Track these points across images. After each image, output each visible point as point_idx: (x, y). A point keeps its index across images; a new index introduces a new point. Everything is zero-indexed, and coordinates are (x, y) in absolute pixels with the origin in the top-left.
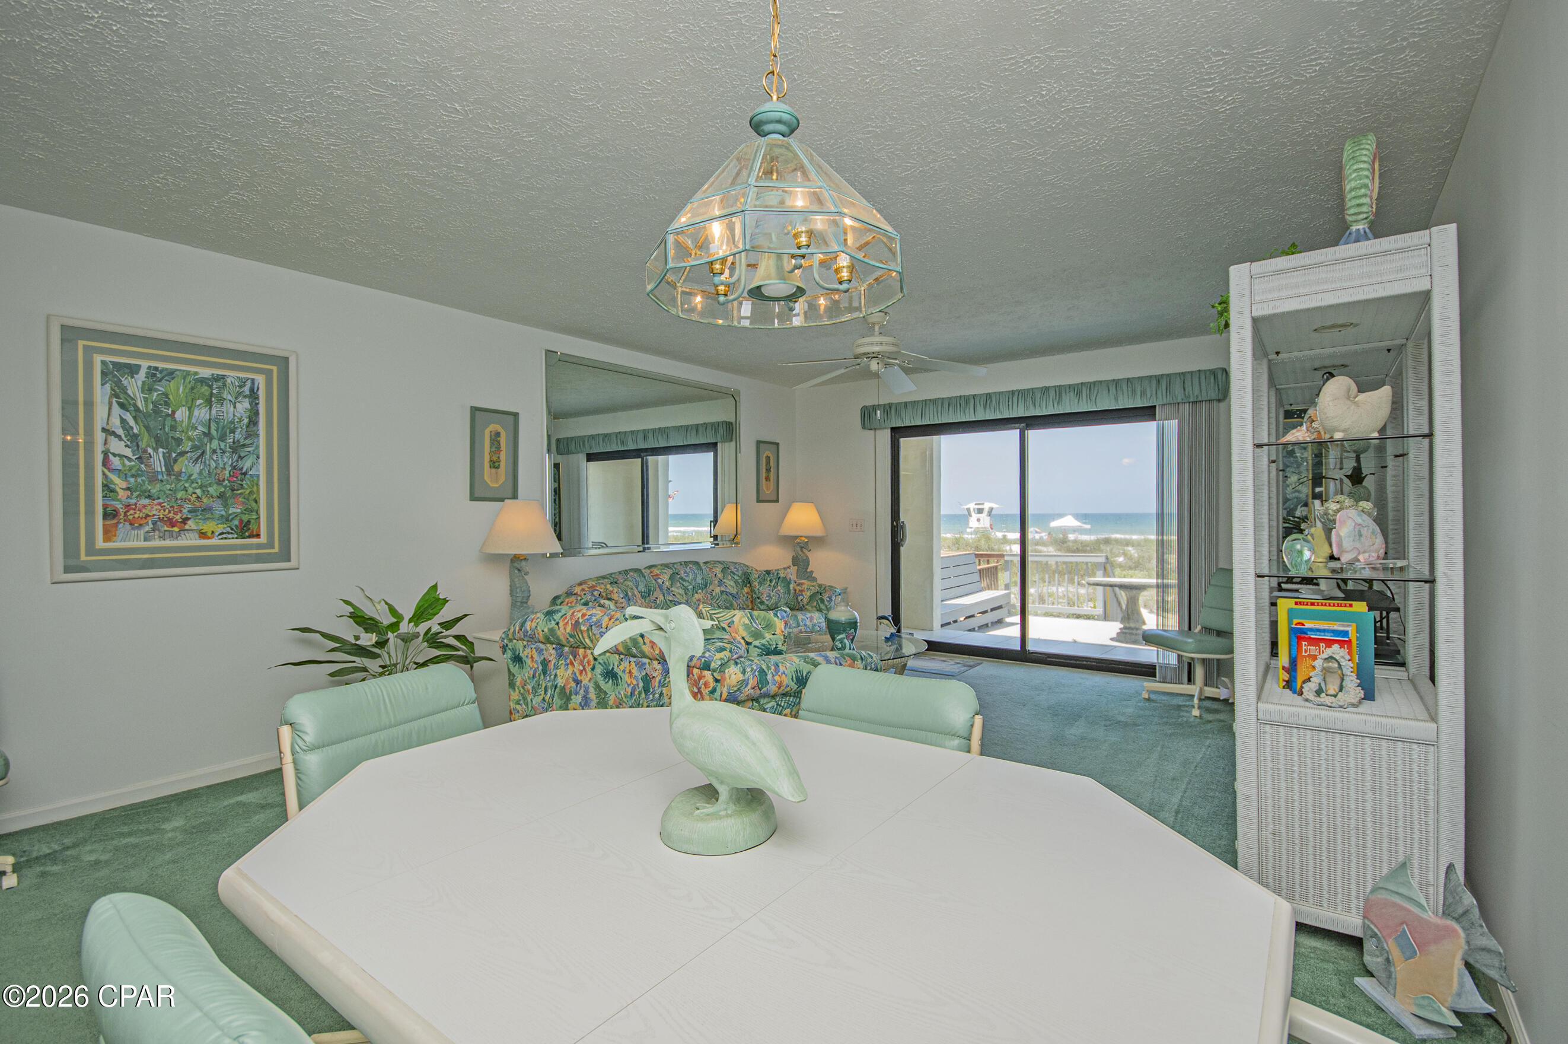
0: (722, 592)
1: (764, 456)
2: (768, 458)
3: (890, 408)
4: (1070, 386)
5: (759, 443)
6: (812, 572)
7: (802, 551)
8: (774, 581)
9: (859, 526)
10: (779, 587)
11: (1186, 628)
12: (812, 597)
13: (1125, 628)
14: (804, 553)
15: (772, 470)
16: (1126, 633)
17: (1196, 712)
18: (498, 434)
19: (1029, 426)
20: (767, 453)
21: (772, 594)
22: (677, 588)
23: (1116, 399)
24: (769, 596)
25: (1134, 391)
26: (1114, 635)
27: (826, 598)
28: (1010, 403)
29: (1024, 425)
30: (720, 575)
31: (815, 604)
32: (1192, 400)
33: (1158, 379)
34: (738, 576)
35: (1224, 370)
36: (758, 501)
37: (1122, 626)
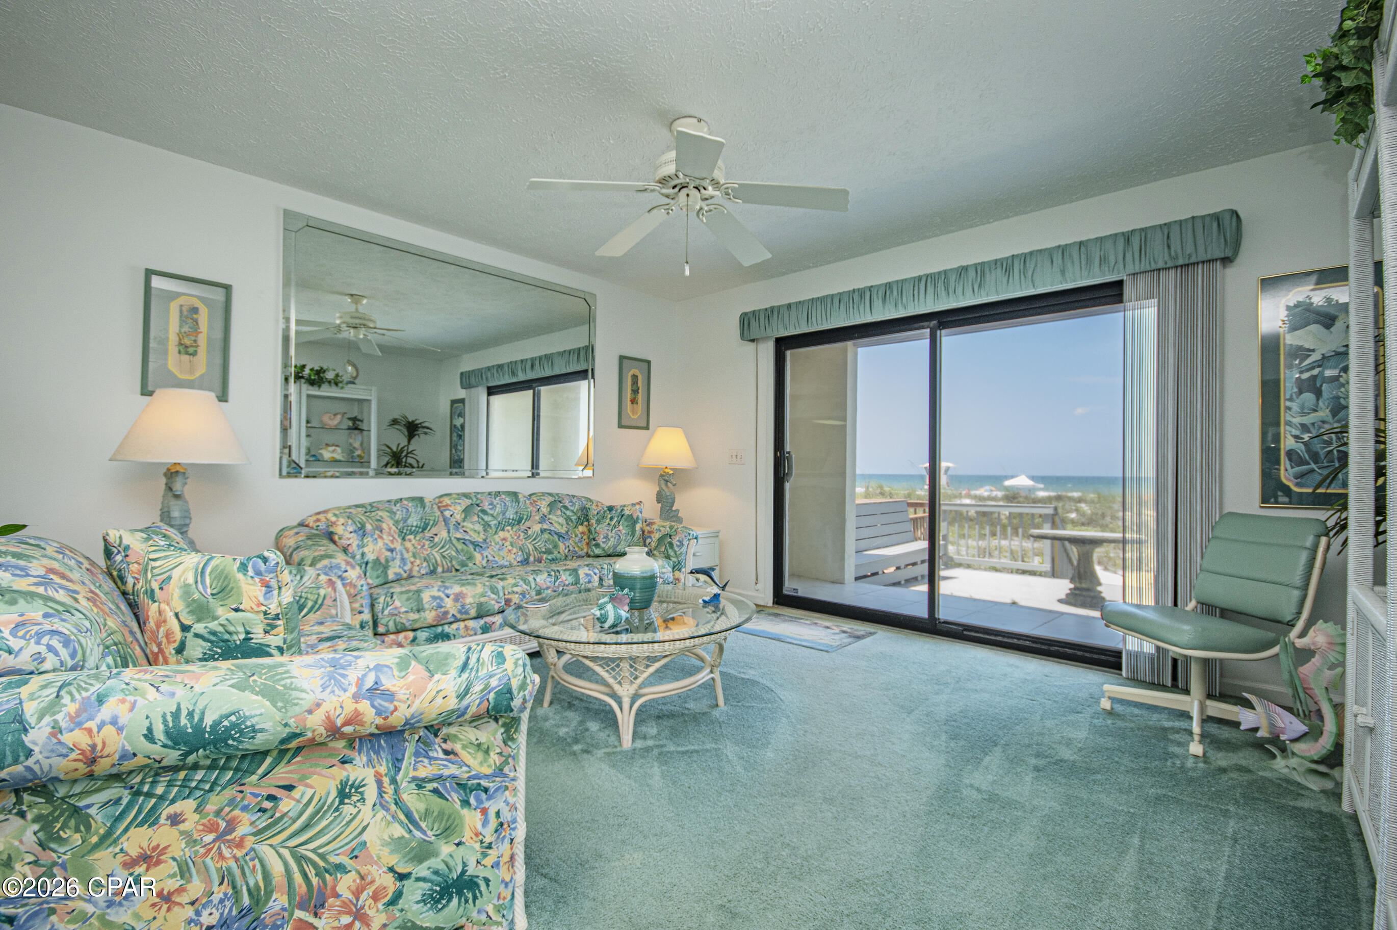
0: (543, 531)
1: (631, 373)
2: (635, 378)
3: (772, 312)
4: (996, 261)
5: (622, 358)
6: (677, 511)
7: (666, 485)
8: (616, 519)
9: (738, 457)
10: (621, 527)
11: (1170, 603)
12: (660, 540)
13: (1075, 589)
15: (640, 391)
16: (1076, 595)
18: (195, 310)
19: (943, 325)
20: (634, 371)
21: (610, 534)
22: (473, 523)
23: (1063, 272)
24: (606, 537)
25: (1089, 261)
26: (1063, 597)
27: (675, 542)
28: (916, 292)
29: (935, 322)
30: (545, 510)
31: (663, 549)
32: (1180, 262)
33: (1127, 237)
34: (572, 511)
35: (1235, 214)
36: (621, 426)
37: (1072, 586)
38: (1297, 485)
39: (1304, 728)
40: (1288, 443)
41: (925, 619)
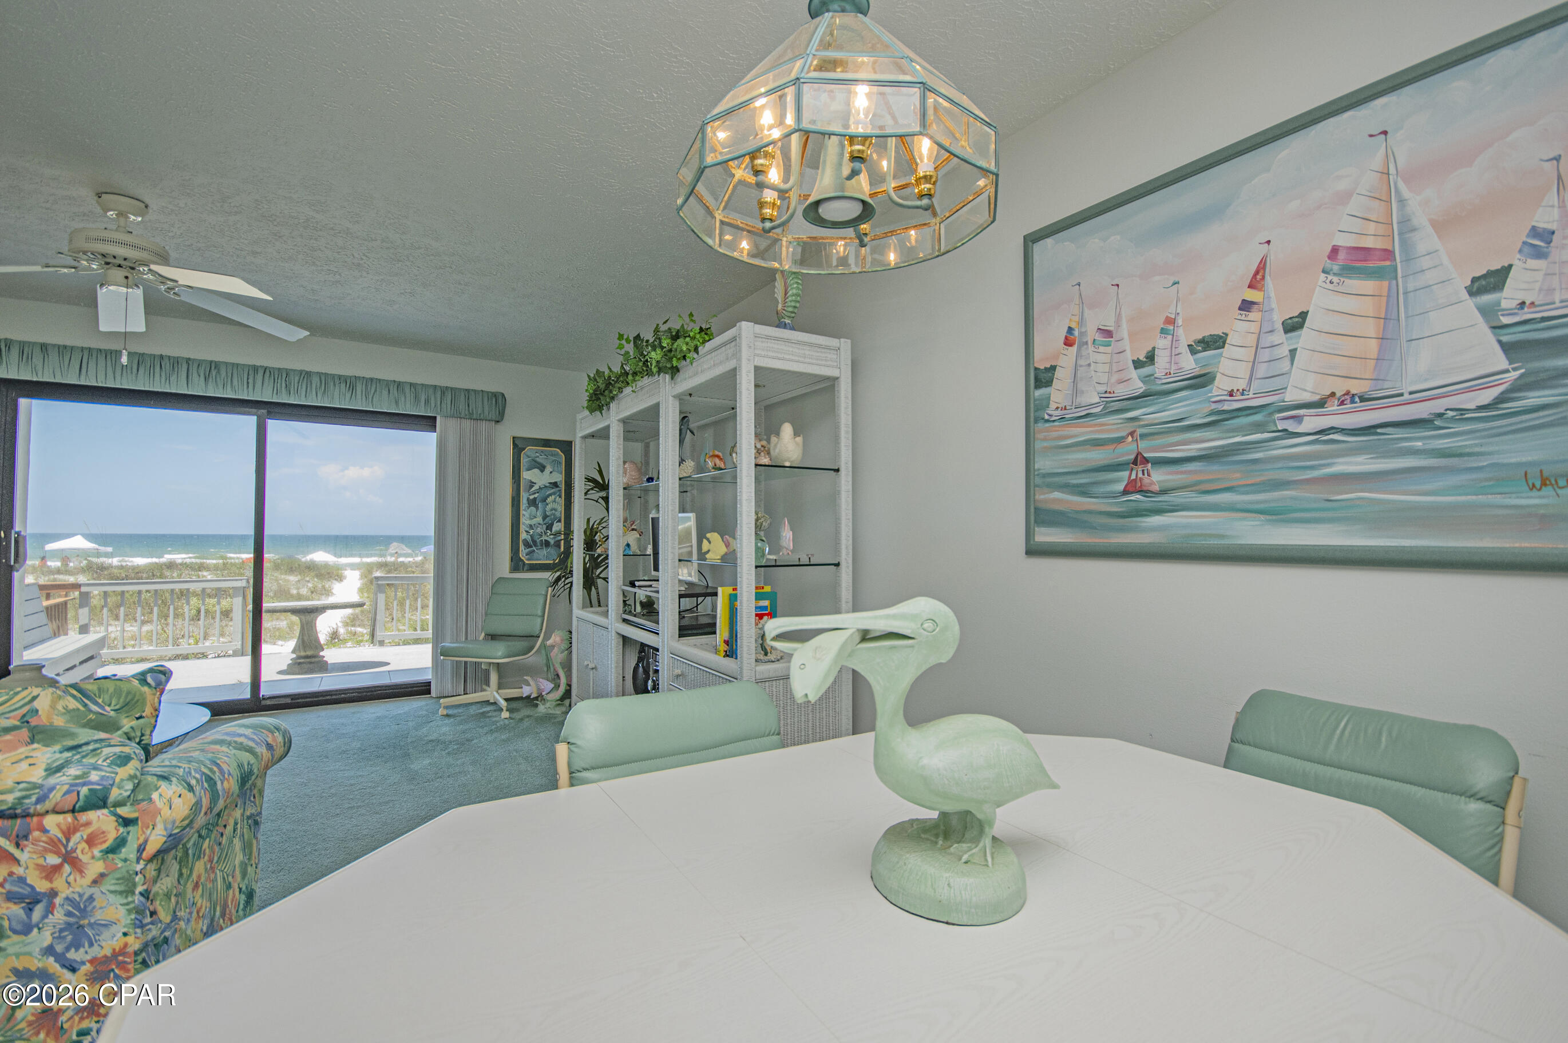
4: (340, 377)
13: (299, 657)
16: (300, 663)
17: (505, 714)
19: (271, 415)
23: (397, 403)
25: (417, 398)
26: (284, 668)
28: (251, 381)
29: (264, 411)
32: (475, 417)
33: (444, 390)
35: (503, 395)
37: (294, 656)
38: (528, 560)
39: (553, 685)
40: (523, 536)
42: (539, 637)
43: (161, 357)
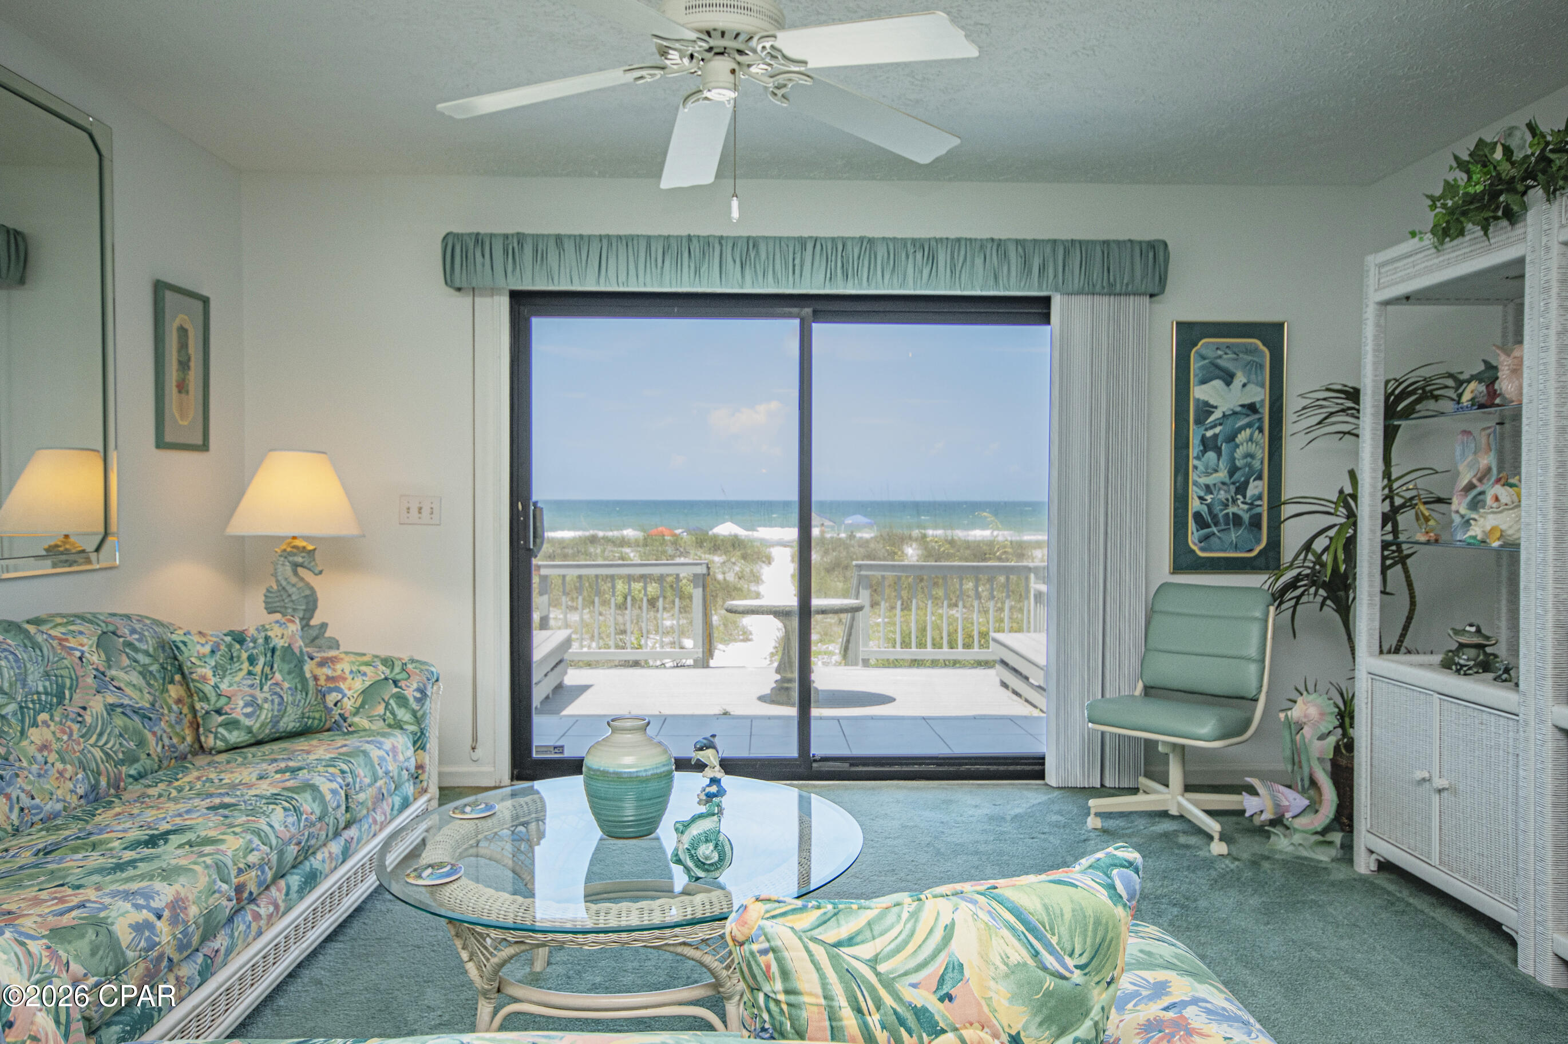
0: (111, 708)
1: (176, 325)
2: (183, 331)
4: (914, 241)
5: (160, 286)
6: (324, 626)
7: (296, 573)
8: (262, 660)
9: (426, 511)
10: (278, 677)
12: (368, 694)
13: (785, 680)
14: (302, 579)
15: (192, 364)
16: (782, 688)
17: (1218, 848)
20: (181, 319)
21: (260, 696)
24: (252, 703)
27: (410, 692)
29: (808, 310)
30: (96, 659)
31: (380, 709)
32: (1118, 289)
34: (147, 653)
35: (1164, 244)
36: (161, 444)
37: (778, 677)
38: (1202, 549)
39: (1307, 802)
40: (1194, 505)
41: (795, 759)
42: (1256, 700)
43: (689, 238)
